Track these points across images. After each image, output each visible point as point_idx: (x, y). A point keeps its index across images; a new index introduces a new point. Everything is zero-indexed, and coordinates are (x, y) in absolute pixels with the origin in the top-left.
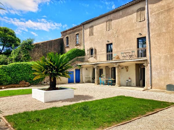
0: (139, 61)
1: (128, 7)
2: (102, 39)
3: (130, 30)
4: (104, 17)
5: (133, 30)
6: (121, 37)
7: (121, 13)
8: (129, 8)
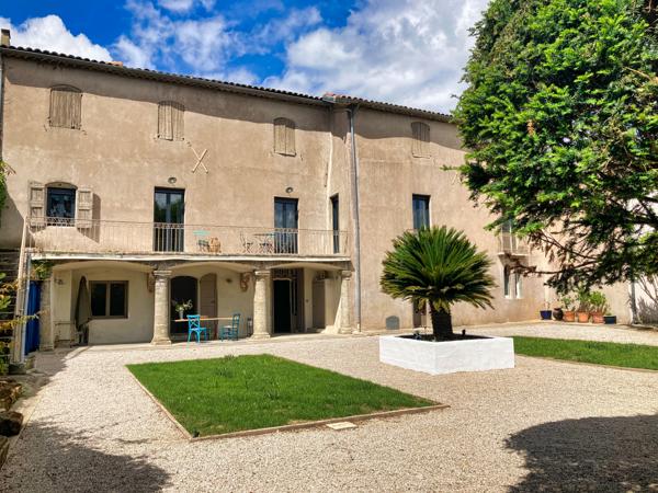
0: (331, 263)
1: (250, 95)
2: (137, 162)
3: (252, 166)
4: (148, 84)
5: (265, 172)
6: (220, 177)
7: (221, 101)
8: (250, 101)
